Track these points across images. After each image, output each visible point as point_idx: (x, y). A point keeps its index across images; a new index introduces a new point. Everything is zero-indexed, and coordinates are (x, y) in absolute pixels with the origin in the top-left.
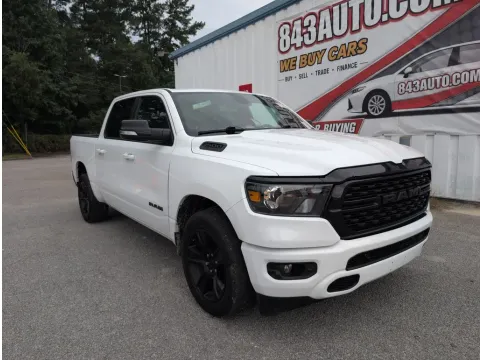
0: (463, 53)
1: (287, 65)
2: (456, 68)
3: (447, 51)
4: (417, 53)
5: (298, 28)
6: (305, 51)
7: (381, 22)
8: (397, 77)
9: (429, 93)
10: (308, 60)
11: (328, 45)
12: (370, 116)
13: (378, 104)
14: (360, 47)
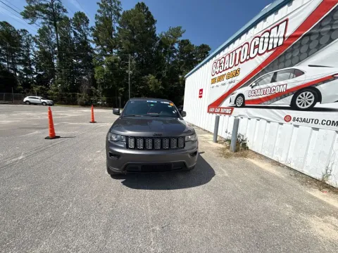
0: (279, 75)
1: (214, 81)
2: (274, 84)
3: (271, 74)
4: (258, 75)
5: (218, 65)
6: (220, 74)
7: (246, 60)
8: (248, 88)
9: (260, 97)
10: (220, 79)
11: (226, 72)
12: (236, 107)
13: (240, 101)
14: (237, 73)
